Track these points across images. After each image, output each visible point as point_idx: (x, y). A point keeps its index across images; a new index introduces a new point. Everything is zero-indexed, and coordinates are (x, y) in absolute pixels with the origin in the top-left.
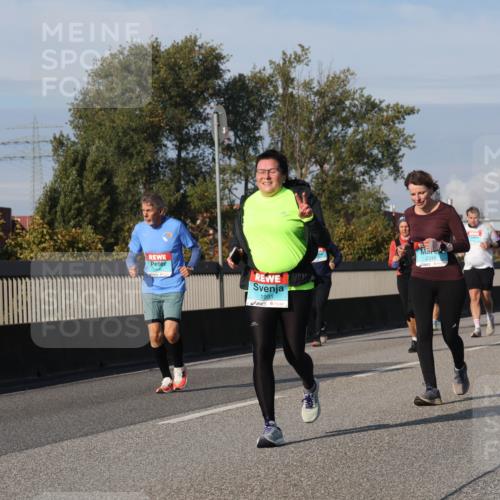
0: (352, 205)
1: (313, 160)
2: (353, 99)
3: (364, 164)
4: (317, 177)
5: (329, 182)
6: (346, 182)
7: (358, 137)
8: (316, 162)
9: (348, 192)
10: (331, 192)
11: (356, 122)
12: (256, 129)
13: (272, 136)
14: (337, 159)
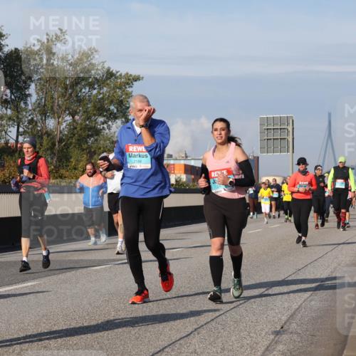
0: (94, 146)
1: (67, 112)
2: (97, 69)
3: (104, 116)
4: (69, 125)
5: (78, 129)
6: (90, 129)
7: (100, 97)
8: (70, 114)
9: (92, 136)
10: (80, 136)
11: (99, 86)
12: (26, 89)
13: (38, 94)
14: (84, 112)
